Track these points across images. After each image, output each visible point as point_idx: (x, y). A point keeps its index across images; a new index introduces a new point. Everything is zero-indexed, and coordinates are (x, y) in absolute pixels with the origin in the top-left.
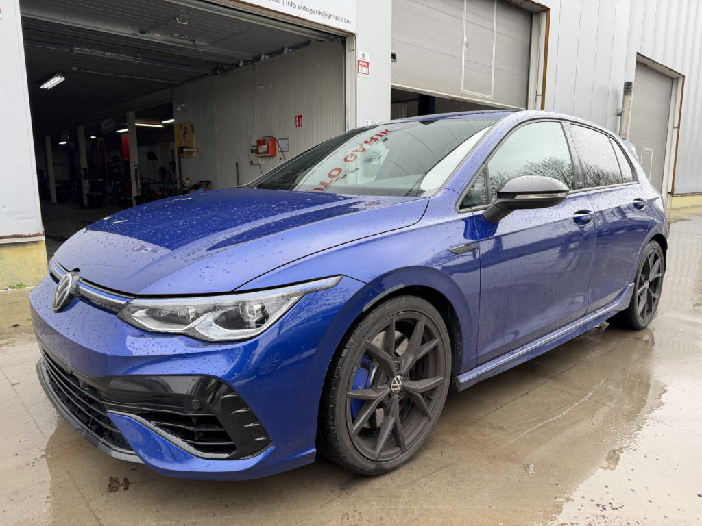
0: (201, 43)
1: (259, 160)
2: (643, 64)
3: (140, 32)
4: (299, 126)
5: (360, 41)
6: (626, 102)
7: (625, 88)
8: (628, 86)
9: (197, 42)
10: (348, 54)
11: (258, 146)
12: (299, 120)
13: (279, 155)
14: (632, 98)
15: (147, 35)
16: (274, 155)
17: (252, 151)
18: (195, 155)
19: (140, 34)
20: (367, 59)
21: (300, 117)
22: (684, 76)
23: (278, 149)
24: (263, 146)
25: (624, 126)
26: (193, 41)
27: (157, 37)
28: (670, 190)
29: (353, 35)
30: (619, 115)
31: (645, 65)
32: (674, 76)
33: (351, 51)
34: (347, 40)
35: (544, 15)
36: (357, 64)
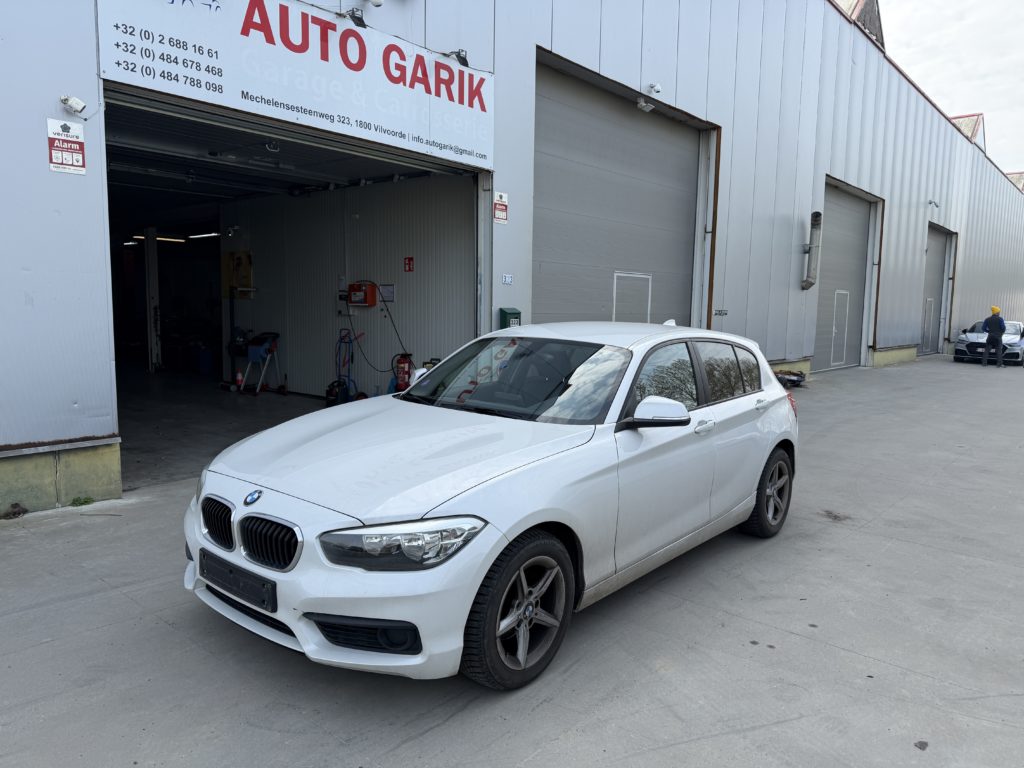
0: (287, 167)
1: (351, 310)
2: (834, 186)
3: (210, 154)
4: (410, 270)
5: (498, 181)
6: (815, 236)
7: (812, 220)
8: (816, 217)
10: (482, 194)
11: (349, 292)
12: (409, 264)
13: (379, 305)
14: (821, 233)
15: (219, 156)
17: (341, 298)
18: (252, 295)
19: (208, 156)
20: (505, 200)
21: (411, 259)
22: (884, 201)
23: (379, 298)
24: (358, 294)
25: (813, 266)
28: (871, 344)
29: (489, 173)
30: (805, 252)
31: (836, 187)
32: (873, 199)
33: (485, 190)
34: (480, 177)
35: (714, 135)
36: (493, 207)
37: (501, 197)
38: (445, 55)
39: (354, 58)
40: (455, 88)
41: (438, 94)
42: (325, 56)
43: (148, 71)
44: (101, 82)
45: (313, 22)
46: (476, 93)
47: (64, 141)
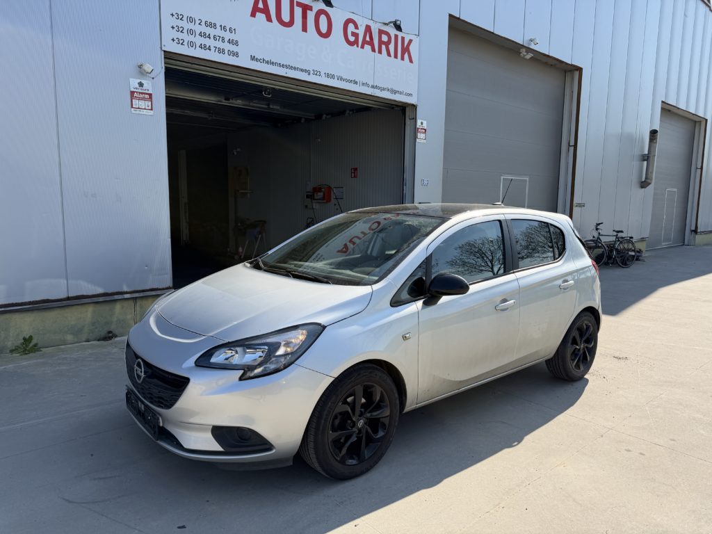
0: (275, 107)
1: (314, 205)
3: (226, 99)
4: (355, 177)
5: (420, 112)
6: (652, 148)
7: (650, 136)
8: (653, 133)
9: (271, 106)
10: (408, 122)
11: (313, 193)
12: (354, 173)
13: (333, 201)
14: (657, 145)
15: (231, 101)
16: (329, 201)
17: (308, 197)
18: (249, 195)
19: (224, 101)
20: (425, 125)
21: (356, 169)
22: (706, 120)
23: (333, 196)
24: (319, 194)
25: (650, 170)
26: (268, 105)
27: (238, 103)
28: (693, 228)
29: (413, 105)
30: (644, 160)
31: (669, 111)
32: (697, 119)
33: (410, 119)
34: (407, 110)
35: (577, 74)
36: (416, 130)
37: (422, 123)
38: (385, 24)
39: (324, 29)
40: (392, 47)
41: (380, 52)
42: (305, 29)
43: (192, 44)
44: (163, 52)
45: (297, 5)
46: (406, 50)
47: (140, 93)
